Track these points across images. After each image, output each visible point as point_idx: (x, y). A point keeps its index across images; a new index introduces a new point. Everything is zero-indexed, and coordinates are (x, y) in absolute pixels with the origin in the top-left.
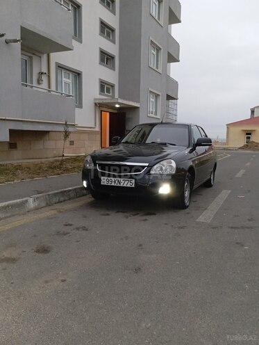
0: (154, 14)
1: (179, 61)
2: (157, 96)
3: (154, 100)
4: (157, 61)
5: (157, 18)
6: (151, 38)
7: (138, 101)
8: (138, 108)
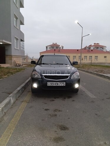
0: (14, 1)
1: (24, 25)
2: (17, 39)
3: (16, 41)
4: (17, 23)
5: (15, 3)
6: (14, 13)
7: (11, 42)
8: (11, 44)
